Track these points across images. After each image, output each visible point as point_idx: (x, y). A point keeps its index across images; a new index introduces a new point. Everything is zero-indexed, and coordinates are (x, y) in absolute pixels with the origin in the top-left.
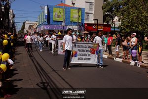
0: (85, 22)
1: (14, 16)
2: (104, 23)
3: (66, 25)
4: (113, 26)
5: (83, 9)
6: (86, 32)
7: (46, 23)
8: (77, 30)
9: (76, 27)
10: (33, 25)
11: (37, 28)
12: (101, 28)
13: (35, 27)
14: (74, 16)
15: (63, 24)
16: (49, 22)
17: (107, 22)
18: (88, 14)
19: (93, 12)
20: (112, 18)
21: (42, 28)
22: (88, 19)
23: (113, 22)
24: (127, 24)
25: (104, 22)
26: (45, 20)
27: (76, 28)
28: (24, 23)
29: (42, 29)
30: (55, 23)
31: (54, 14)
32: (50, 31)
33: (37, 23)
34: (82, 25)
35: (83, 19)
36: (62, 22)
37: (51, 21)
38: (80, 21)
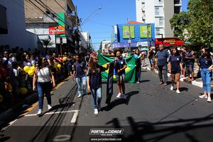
0: (156, 37)
1: (90, 38)
5: (154, 24)
7: (117, 41)
12: (172, 42)
14: (144, 32)
15: (129, 41)
16: (119, 41)
18: (158, 29)
19: (164, 26)
21: (114, 46)
26: (116, 39)
27: (145, 44)
28: (101, 43)
29: (114, 48)
30: (126, 41)
31: (124, 32)
33: (110, 42)
34: (151, 40)
35: (153, 34)
37: (121, 39)
38: (150, 36)
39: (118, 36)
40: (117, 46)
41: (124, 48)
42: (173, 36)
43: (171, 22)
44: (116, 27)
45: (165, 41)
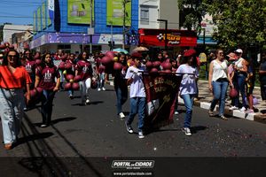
0: (141, 26)
2: (182, 29)
3: (97, 34)
4: (202, 34)
6: (143, 49)
7: (52, 29)
8: (121, 43)
9: (120, 37)
10: (22, 34)
11: (30, 40)
12: (174, 40)
13: (26, 37)
15: (91, 31)
16: (57, 28)
17: (189, 26)
18: (145, 8)
20: (199, 16)
21: (43, 40)
22: (146, 20)
23: (200, 25)
24: (230, 29)
25: (180, 26)
26: (49, 22)
29: (43, 43)
30: (73, 29)
32: (60, 46)
33: (31, 28)
34: (131, 33)
35: (135, 20)
36: (88, 25)
37: (63, 24)
38: (128, 24)
39: (57, 16)
40: (54, 39)
41: (68, 46)
45: (160, 36)
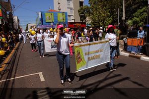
0: (69, 22)
1: (19, 21)
4: (87, 23)
5: (66, 13)
10: (33, 26)
12: (79, 25)
14: (60, 18)
15: (52, 24)
16: (42, 24)
17: (83, 21)
18: (70, 16)
19: (73, 14)
22: (70, 19)
28: (27, 25)
30: (48, 24)
31: (46, 17)
37: (44, 23)
38: (64, 21)
39: (42, 20)
42: (80, 21)
43: (79, 11)
44: (40, 13)
